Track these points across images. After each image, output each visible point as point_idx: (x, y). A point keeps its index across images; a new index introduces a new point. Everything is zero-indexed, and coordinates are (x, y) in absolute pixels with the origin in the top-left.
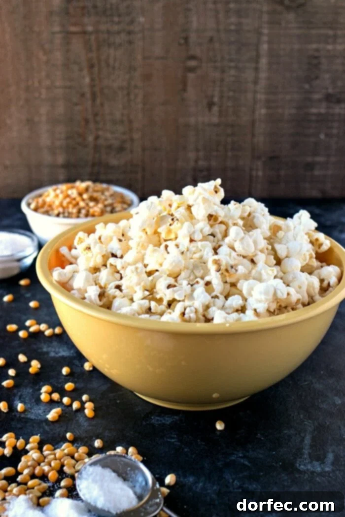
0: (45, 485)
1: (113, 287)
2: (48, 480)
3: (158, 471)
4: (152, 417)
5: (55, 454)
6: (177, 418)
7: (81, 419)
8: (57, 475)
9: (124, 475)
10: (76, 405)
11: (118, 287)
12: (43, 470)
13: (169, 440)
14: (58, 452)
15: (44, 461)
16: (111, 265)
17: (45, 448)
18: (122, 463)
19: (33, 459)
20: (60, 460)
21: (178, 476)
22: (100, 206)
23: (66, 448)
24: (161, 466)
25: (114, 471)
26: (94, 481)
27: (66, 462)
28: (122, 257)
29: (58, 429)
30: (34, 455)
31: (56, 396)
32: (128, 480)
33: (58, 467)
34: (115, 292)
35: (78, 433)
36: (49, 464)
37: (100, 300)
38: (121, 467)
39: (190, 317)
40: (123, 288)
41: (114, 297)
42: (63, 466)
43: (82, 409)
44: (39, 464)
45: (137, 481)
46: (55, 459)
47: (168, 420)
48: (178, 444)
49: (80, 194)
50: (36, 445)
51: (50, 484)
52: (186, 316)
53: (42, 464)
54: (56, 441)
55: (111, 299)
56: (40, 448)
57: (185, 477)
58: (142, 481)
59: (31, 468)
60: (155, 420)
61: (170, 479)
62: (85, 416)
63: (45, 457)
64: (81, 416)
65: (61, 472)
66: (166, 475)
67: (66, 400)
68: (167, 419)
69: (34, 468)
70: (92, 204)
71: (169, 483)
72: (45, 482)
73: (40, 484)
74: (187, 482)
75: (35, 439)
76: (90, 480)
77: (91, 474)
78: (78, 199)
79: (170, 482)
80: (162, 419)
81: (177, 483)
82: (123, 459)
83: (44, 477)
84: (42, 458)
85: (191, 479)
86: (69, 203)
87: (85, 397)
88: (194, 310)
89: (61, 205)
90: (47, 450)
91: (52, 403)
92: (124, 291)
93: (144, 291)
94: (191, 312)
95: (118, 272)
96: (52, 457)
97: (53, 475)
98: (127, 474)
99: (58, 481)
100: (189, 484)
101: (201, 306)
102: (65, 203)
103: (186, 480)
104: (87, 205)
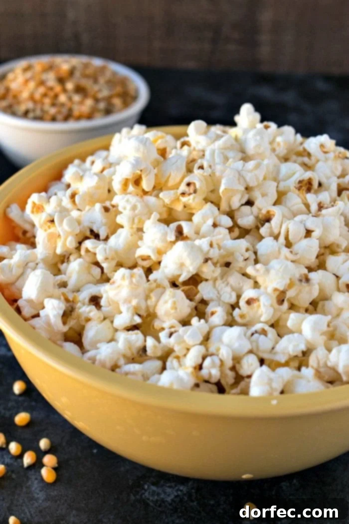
1: (87, 300)
4: (146, 487)
6: (183, 488)
7: (35, 486)
10: (28, 459)
11: (95, 301)
16: (87, 251)
22: (89, 102)
28: (107, 239)
34: (90, 312)
37: (64, 323)
39: (210, 374)
40: (103, 302)
41: (88, 320)
43: (38, 465)
47: (169, 493)
49: (61, 81)
52: (204, 372)
55: (83, 323)
60: (150, 492)
62: (42, 480)
64: (36, 479)
67: (14, 447)
68: (168, 490)
70: (77, 98)
78: (58, 88)
80: (160, 490)
86: (45, 95)
87: (44, 443)
88: (218, 362)
89: (32, 98)
92: (103, 309)
93: (133, 315)
94: (213, 365)
95: (97, 264)
101: (231, 357)
102: (37, 96)
104: (70, 99)
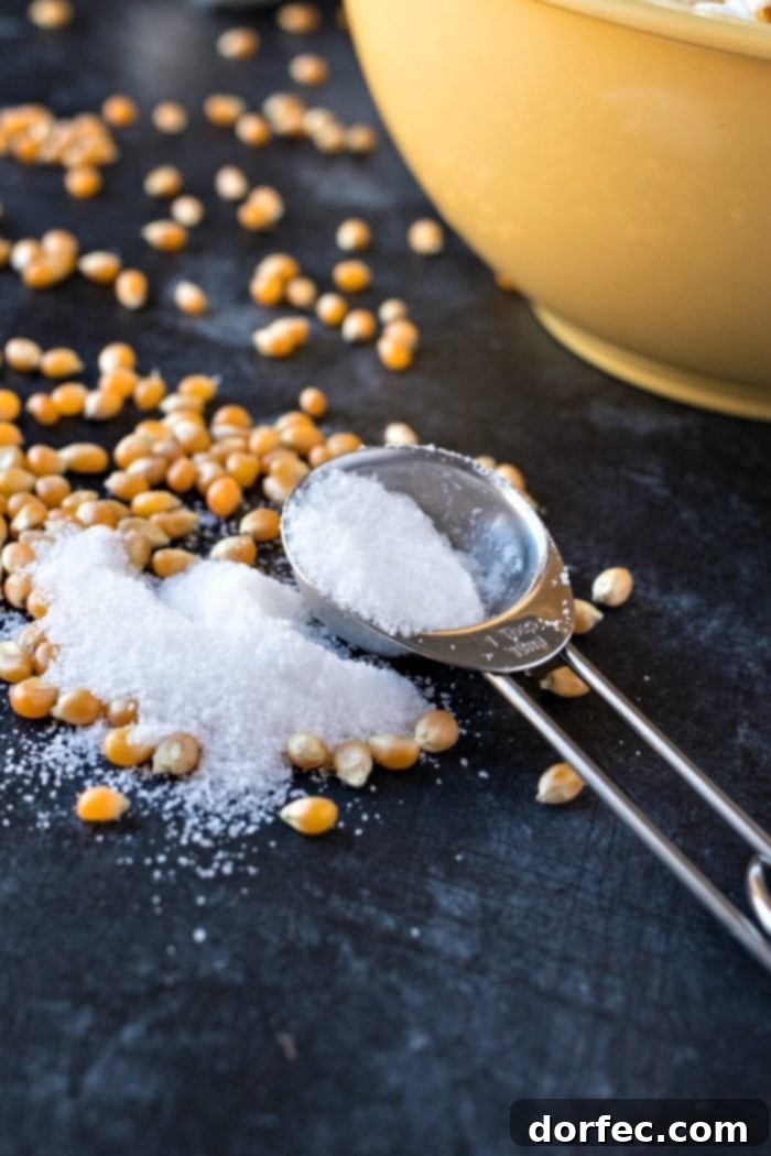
0: (189, 517)
2: (205, 507)
3: (578, 555)
4: (596, 406)
5: (247, 439)
6: (676, 422)
7: (363, 367)
8: (236, 496)
9: (457, 531)
10: (355, 325)
12: (197, 475)
13: (636, 477)
14: (260, 437)
15: (205, 450)
17: (223, 415)
18: (457, 487)
19: (175, 439)
20: (261, 456)
21: (640, 580)
23: (289, 427)
24: (590, 543)
25: (427, 510)
26: (346, 519)
27: (275, 465)
29: (280, 378)
30: (180, 425)
31: (301, 292)
32: (467, 551)
33: (249, 477)
35: (342, 400)
36: (222, 461)
38: (450, 501)
42: (262, 476)
44: (189, 455)
45: (498, 556)
46: (246, 450)
47: (644, 423)
48: (665, 493)
50: (198, 402)
51: (209, 520)
53: (199, 458)
54: (264, 406)
56: (208, 412)
57: (666, 589)
58: (514, 559)
59: (160, 463)
61: (611, 583)
62: (378, 362)
63: (213, 440)
65: (254, 493)
66: (600, 569)
67: (329, 306)
68: (640, 417)
69: (170, 461)
71: (606, 597)
72: (191, 507)
73: (170, 510)
74: (670, 606)
75: (198, 387)
76: (332, 512)
77: (343, 496)
79: (611, 593)
80: (624, 415)
81: (631, 601)
82: (465, 475)
83: (193, 496)
84: (205, 441)
85: (686, 601)
87: (390, 310)
90: (229, 421)
91: (284, 307)
96: (238, 443)
97: (221, 493)
98: (466, 527)
99: (236, 516)
100: (677, 613)
103: (666, 599)
